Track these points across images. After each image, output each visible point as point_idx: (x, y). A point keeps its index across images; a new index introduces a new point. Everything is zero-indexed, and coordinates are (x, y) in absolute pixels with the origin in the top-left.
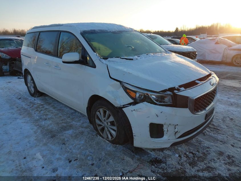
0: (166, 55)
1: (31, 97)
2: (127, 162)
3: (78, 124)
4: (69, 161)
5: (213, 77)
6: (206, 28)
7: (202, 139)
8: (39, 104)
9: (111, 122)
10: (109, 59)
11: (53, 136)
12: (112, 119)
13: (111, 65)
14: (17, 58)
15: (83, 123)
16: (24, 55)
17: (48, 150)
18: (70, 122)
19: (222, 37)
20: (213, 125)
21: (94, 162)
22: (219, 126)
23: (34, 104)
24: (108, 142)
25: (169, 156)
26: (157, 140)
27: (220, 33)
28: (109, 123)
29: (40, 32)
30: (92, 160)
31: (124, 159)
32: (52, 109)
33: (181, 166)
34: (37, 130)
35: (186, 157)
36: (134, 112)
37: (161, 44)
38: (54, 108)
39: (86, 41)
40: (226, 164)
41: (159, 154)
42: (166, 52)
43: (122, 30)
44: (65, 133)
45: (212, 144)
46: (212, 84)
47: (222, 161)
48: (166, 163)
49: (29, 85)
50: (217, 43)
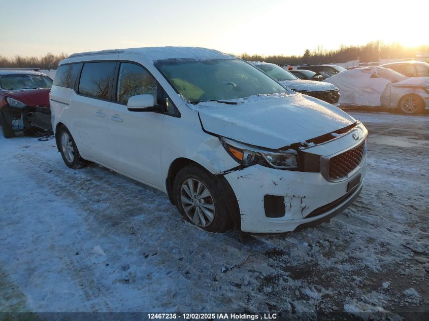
0: (287, 96)
1: (68, 169)
2: (232, 254)
3: (152, 206)
4: (144, 256)
5: (358, 127)
6: (359, 49)
7: (344, 223)
8: (83, 180)
9: (204, 199)
10: (200, 103)
11: (115, 224)
12: (206, 193)
13: (203, 112)
14: (37, 106)
15: (159, 205)
16: (54, 101)
17: (111, 243)
18: (138, 204)
19: (383, 67)
20: (362, 203)
21: (183, 256)
22: (370, 204)
23: (75, 179)
24: (201, 229)
25: (294, 245)
26: (275, 220)
27: (382, 59)
28: (202, 201)
29: (84, 63)
30: (180, 253)
31: (227, 251)
32: (107, 186)
33: (312, 257)
34: (88, 216)
35: (319, 247)
36: (241, 179)
37: (279, 78)
38: (110, 184)
39: (164, 76)
40: (377, 253)
41: (279, 243)
42: (288, 92)
43: (218, 58)
44: (133, 220)
45: (358, 228)
46: (356, 138)
47: (372, 250)
48: (289, 254)
49: (64, 150)
50: (373, 76)
